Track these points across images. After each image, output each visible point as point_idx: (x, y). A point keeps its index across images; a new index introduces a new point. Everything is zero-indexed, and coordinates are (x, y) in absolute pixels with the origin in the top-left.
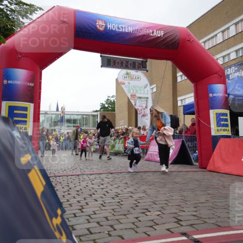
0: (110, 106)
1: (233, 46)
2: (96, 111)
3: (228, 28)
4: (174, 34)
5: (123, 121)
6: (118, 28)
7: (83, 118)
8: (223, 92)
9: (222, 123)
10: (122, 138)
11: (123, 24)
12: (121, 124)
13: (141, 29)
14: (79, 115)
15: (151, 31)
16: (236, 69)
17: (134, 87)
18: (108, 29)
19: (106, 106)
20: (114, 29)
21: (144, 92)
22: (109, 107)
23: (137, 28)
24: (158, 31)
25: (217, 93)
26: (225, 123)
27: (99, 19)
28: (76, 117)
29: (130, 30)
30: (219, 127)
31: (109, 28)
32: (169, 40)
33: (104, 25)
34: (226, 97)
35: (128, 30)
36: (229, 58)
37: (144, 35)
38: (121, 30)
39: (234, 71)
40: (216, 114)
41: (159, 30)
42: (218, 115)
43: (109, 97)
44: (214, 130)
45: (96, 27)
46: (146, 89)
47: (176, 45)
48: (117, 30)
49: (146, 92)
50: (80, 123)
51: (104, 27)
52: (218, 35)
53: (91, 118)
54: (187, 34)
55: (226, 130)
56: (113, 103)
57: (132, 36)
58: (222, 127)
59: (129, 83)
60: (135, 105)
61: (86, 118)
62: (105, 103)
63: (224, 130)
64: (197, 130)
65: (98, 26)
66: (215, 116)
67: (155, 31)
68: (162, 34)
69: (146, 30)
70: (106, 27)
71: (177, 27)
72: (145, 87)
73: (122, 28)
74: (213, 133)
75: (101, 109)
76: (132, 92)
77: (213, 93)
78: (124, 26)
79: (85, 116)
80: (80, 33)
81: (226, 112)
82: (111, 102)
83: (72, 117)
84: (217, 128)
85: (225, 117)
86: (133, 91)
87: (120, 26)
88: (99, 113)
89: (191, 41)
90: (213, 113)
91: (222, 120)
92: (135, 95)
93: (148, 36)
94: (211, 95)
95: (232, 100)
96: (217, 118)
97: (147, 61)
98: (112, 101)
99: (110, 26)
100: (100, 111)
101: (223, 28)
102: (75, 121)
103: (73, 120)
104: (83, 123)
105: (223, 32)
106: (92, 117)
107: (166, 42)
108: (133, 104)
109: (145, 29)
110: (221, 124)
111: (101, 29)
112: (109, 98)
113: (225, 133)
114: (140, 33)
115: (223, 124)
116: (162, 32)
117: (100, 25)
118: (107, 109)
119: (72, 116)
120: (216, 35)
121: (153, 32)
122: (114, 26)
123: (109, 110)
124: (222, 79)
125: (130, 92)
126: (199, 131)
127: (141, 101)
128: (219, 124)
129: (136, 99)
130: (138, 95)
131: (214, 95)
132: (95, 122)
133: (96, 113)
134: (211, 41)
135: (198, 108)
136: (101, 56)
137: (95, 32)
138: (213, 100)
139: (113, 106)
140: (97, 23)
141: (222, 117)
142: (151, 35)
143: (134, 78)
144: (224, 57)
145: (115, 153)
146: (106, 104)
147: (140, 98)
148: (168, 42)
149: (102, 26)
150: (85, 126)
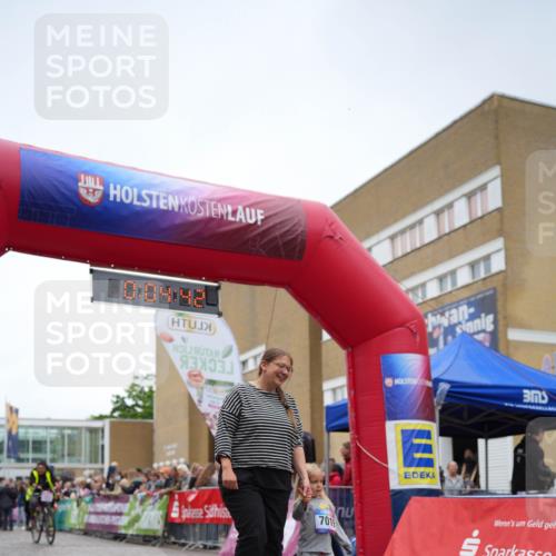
0: (140, 403)
1: (463, 252)
2: (101, 418)
3: (450, 206)
4: (293, 218)
5: (175, 446)
6: (140, 198)
7: (63, 437)
8: (419, 376)
9: (418, 455)
10: (161, 496)
11: (151, 186)
12: (169, 454)
13: (203, 204)
14: (52, 427)
15: (230, 209)
16: (472, 310)
17: (197, 350)
18: (112, 199)
19: (130, 402)
20: (128, 201)
21: (223, 367)
22: (137, 405)
23: (192, 198)
24: (247, 210)
25: (403, 377)
26: (426, 456)
27: (87, 173)
28: (41, 434)
29: (173, 203)
30: (410, 465)
31: (115, 196)
32: (277, 233)
33: (101, 188)
34: (428, 388)
35: (166, 204)
36: (454, 283)
37: (210, 219)
38: (146, 204)
39: (466, 317)
40: (403, 432)
41: (250, 206)
42: (407, 436)
43: (136, 377)
44: (398, 476)
45: (77, 194)
46: (227, 360)
47: (297, 249)
48: (136, 203)
49: (228, 368)
50: (53, 451)
51: (98, 195)
52: (426, 221)
53: (85, 437)
54: (327, 220)
55: (428, 475)
56: (149, 396)
57: (178, 221)
58: (418, 466)
59: (184, 339)
60: (200, 401)
61: (69, 436)
62: (126, 395)
63: (422, 476)
64: (353, 475)
65: (83, 192)
66: (400, 437)
67: (240, 208)
68: (260, 217)
69: (216, 206)
70: (106, 195)
71: (299, 201)
72: (226, 356)
73: (150, 197)
74: (395, 483)
75: (114, 410)
76: (191, 364)
77: (394, 377)
78: (154, 193)
79: (67, 432)
80: (33, 210)
81: (427, 428)
82: (142, 391)
83: (31, 435)
84: (404, 470)
85: (424, 441)
86: (195, 363)
87: (144, 193)
88: (107, 422)
89: (337, 238)
90: (393, 431)
91: (419, 448)
92: (199, 375)
93: (221, 221)
94: (388, 382)
95: (447, 396)
96: (404, 443)
97: (218, 288)
98: (146, 390)
99: (116, 193)
100: (111, 416)
101: (438, 205)
102: (38, 445)
103: (34, 442)
104: (63, 450)
105: (438, 213)
106: (88, 434)
107: (270, 237)
108: (195, 399)
109: (213, 203)
110: (414, 459)
111: (93, 199)
112: (137, 382)
113: (424, 484)
114: (199, 211)
115: (421, 459)
116: (259, 212)
117: (87, 189)
118: (132, 412)
119: (31, 431)
120: (421, 222)
121: (234, 213)
122: (127, 192)
123: (135, 415)
124: (418, 339)
125: (185, 363)
126: (360, 476)
127: (215, 392)
128: (409, 460)
129: (202, 384)
130: (208, 375)
131: (397, 382)
132: (97, 447)
133: (98, 424)
134: (408, 234)
135: (356, 417)
136: (91, 271)
137: (75, 208)
138: (393, 396)
139: (147, 404)
140: (80, 184)
141: (417, 441)
142: (230, 218)
143: (199, 325)
144: (441, 279)
145: (145, 537)
146: (129, 397)
147: (212, 382)
148: (276, 238)
149: (95, 190)
150: (66, 458)
